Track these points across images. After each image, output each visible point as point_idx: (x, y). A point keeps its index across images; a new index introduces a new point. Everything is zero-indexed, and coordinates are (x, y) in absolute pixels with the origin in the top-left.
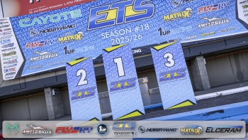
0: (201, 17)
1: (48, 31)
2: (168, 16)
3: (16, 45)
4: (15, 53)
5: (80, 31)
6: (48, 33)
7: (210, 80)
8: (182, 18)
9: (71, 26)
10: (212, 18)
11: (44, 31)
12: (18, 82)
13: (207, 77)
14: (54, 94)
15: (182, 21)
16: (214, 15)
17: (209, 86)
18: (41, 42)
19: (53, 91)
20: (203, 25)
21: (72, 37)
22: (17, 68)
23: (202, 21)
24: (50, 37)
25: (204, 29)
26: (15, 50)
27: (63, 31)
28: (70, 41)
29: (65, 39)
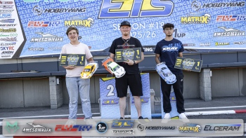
0: (218, 25)
1: (55, 11)
2: (186, 18)
3: (17, 21)
4: (15, 30)
5: (90, 17)
6: (54, 14)
7: (212, 92)
8: (200, 22)
9: (81, 10)
10: (229, 28)
11: (50, 11)
13: (210, 90)
14: (58, 83)
15: (199, 26)
16: (231, 25)
17: (210, 98)
18: (45, 23)
19: (58, 80)
20: (219, 34)
21: (80, 22)
22: (16, 48)
23: (219, 30)
24: (55, 18)
25: (219, 38)
26: (15, 27)
27: (72, 13)
28: (78, 26)
29: (73, 23)
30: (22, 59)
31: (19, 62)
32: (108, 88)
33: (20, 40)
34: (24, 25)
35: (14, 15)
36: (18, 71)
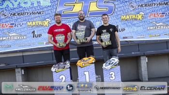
0: (151, 21)
1: (18, 14)
2: (125, 16)
5: (48, 18)
6: (18, 17)
8: (136, 19)
9: (40, 13)
10: (159, 23)
11: (14, 14)
13: (146, 73)
14: (23, 73)
15: (135, 22)
17: (147, 79)
18: (11, 24)
19: (23, 71)
20: (152, 28)
21: (40, 23)
23: (151, 25)
24: (19, 20)
25: (152, 31)
27: (33, 16)
28: (38, 26)
29: (34, 23)
32: (61, 78)
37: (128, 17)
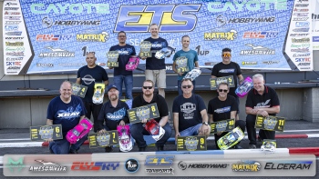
0: (245, 42)
1: (66, 23)
2: (209, 34)
3: (24, 34)
4: (22, 44)
5: (105, 30)
6: (65, 26)
9: (94, 23)
10: (257, 46)
11: (60, 23)
12: (22, 78)
15: (224, 43)
16: (260, 43)
18: (55, 36)
20: (247, 52)
21: (94, 37)
22: (23, 63)
23: (246, 47)
24: (66, 31)
25: (246, 57)
26: (22, 41)
27: (84, 26)
28: (91, 41)
29: (86, 37)
30: (29, 75)
31: (26, 78)
33: (28, 54)
34: (31, 38)
35: (22, 27)
36: (25, 88)
37: (214, 35)
